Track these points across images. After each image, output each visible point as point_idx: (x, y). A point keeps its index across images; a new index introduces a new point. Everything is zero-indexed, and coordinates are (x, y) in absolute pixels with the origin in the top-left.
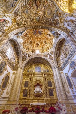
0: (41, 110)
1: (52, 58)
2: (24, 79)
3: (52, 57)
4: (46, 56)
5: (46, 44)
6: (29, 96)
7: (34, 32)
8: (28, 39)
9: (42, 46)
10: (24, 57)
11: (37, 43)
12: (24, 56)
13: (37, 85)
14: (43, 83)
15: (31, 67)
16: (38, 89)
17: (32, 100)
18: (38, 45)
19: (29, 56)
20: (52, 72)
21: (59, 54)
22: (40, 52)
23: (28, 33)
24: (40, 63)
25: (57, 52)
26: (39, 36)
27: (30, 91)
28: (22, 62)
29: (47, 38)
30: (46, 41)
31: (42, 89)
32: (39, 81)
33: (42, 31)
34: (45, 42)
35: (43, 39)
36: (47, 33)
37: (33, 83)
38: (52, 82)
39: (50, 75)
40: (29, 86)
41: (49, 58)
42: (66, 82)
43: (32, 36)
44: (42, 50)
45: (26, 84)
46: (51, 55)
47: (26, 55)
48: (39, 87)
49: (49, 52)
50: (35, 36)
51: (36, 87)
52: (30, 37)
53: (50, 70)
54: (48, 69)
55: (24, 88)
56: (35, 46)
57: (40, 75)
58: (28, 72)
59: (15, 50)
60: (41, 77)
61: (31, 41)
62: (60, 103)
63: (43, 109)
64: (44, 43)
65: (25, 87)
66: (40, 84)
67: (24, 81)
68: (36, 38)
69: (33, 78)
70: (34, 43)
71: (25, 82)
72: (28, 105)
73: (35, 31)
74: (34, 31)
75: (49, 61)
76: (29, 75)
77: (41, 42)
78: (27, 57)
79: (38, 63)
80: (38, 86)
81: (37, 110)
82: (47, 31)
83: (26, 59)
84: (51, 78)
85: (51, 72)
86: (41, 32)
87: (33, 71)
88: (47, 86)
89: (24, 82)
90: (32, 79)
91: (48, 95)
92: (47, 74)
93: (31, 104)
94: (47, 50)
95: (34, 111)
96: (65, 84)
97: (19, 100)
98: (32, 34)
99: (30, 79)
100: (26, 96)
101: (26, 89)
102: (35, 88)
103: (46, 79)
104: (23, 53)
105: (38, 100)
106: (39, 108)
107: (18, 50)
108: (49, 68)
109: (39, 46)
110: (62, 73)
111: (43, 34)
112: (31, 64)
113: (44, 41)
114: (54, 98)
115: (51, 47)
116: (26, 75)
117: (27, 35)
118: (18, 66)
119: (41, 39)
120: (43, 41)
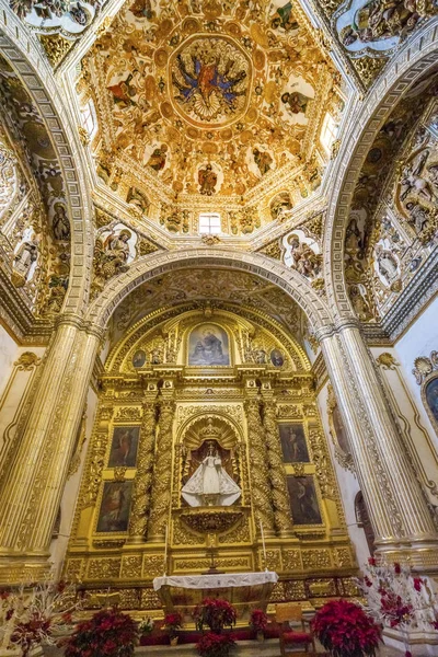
0: (242, 624)
1: (311, 264)
2: (111, 410)
3: (310, 252)
4: (273, 250)
5: (270, 176)
6: (147, 528)
7: (181, 80)
8: (141, 127)
9: (241, 190)
10: (108, 253)
11: (200, 166)
12: (110, 240)
13: (200, 454)
14: (244, 436)
15: (159, 332)
16: (210, 479)
17: (170, 551)
18: (207, 180)
19: (147, 248)
20: (307, 367)
21: (368, 233)
22: (224, 225)
23: (137, 81)
24: (221, 307)
25: (352, 222)
26: (222, 119)
27: (149, 491)
28: (93, 287)
29: (276, 133)
30: (266, 156)
31: (237, 480)
32: (216, 422)
33: (242, 75)
34: (263, 161)
35: (248, 137)
36: (275, 87)
37: (176, 437)
38: (306, 432)
39: (296, 383)
40: (145, 461)
41: (290, 262)
42: (417, 417)
43: (166, 110)
44: (239, 217)
45: (125, 448)
46: (308, 241)
47: (124, 237)
48: (217, 467)
49: (289, 223)
50: (192, 115)
51: (194, 466)
52: (155, 117)
53: (293, 353)
54: (277, 350)
55: (109, 474)
56: (190, 191)
57: (223, 383)
58: (138, 363)
59: (34, 185)
60: (228, 397)
61: (164, 148)
62: (398, 570)
63: (258, 617)
64: (254, 168)
65: (112, 463)
66: (226, 446)
67: (111, 425)
68: (193, 133)
69: (173, 405)
70: (183, 164)
71: (118, 431)
72: (138, 588)
73: (189, 68)
74: (182, 66)
75: (293, 284)
76: (142, 383)
77: (235, 165)
78: (133, 252)
79: (208, 311)
80: (213, 460)
81: (206, 628)
82: (279, 72)
83: (120, 268)
84: (300, 406)
85: (299, 367)
86: (234, 82)
87: (171, 355)
88: (275, 459)
89: (110, 435)
90: (166, 410)
91: (281, 518)
92: (275, 381)
93: (158, 582)
94: (275, 213)
95: (185, 638)
96: (416, 434)
97: (70, 554)
98: (171, 93)
99: (151, 413)
100: (123, 525)
101: (119, 482)
102: (191, 473)
103: (268, 411)
104: (100, 222)
105: (212, 552)
106: (229, 610)
107: (59, 193)
108: (283, 340)
109: (217, 187)
110: (387, 361)
111: (252, 99)
112: (158, 313)
113: (256, 153)
114: (322, 536)
115: (307, 186)
116: (120, 385)
117: (132, 91)
118: (64, 309)
119: (236, 140)
120: (249, 155)
